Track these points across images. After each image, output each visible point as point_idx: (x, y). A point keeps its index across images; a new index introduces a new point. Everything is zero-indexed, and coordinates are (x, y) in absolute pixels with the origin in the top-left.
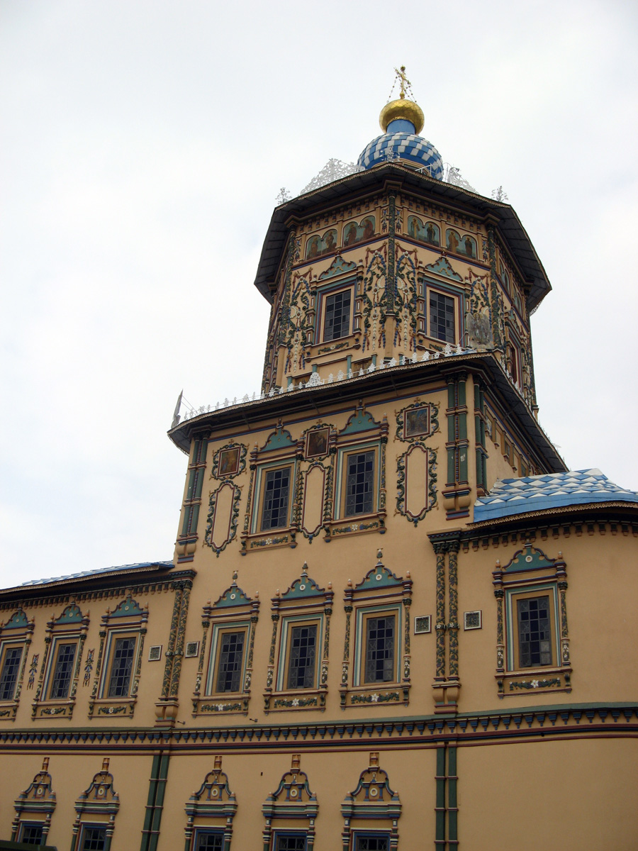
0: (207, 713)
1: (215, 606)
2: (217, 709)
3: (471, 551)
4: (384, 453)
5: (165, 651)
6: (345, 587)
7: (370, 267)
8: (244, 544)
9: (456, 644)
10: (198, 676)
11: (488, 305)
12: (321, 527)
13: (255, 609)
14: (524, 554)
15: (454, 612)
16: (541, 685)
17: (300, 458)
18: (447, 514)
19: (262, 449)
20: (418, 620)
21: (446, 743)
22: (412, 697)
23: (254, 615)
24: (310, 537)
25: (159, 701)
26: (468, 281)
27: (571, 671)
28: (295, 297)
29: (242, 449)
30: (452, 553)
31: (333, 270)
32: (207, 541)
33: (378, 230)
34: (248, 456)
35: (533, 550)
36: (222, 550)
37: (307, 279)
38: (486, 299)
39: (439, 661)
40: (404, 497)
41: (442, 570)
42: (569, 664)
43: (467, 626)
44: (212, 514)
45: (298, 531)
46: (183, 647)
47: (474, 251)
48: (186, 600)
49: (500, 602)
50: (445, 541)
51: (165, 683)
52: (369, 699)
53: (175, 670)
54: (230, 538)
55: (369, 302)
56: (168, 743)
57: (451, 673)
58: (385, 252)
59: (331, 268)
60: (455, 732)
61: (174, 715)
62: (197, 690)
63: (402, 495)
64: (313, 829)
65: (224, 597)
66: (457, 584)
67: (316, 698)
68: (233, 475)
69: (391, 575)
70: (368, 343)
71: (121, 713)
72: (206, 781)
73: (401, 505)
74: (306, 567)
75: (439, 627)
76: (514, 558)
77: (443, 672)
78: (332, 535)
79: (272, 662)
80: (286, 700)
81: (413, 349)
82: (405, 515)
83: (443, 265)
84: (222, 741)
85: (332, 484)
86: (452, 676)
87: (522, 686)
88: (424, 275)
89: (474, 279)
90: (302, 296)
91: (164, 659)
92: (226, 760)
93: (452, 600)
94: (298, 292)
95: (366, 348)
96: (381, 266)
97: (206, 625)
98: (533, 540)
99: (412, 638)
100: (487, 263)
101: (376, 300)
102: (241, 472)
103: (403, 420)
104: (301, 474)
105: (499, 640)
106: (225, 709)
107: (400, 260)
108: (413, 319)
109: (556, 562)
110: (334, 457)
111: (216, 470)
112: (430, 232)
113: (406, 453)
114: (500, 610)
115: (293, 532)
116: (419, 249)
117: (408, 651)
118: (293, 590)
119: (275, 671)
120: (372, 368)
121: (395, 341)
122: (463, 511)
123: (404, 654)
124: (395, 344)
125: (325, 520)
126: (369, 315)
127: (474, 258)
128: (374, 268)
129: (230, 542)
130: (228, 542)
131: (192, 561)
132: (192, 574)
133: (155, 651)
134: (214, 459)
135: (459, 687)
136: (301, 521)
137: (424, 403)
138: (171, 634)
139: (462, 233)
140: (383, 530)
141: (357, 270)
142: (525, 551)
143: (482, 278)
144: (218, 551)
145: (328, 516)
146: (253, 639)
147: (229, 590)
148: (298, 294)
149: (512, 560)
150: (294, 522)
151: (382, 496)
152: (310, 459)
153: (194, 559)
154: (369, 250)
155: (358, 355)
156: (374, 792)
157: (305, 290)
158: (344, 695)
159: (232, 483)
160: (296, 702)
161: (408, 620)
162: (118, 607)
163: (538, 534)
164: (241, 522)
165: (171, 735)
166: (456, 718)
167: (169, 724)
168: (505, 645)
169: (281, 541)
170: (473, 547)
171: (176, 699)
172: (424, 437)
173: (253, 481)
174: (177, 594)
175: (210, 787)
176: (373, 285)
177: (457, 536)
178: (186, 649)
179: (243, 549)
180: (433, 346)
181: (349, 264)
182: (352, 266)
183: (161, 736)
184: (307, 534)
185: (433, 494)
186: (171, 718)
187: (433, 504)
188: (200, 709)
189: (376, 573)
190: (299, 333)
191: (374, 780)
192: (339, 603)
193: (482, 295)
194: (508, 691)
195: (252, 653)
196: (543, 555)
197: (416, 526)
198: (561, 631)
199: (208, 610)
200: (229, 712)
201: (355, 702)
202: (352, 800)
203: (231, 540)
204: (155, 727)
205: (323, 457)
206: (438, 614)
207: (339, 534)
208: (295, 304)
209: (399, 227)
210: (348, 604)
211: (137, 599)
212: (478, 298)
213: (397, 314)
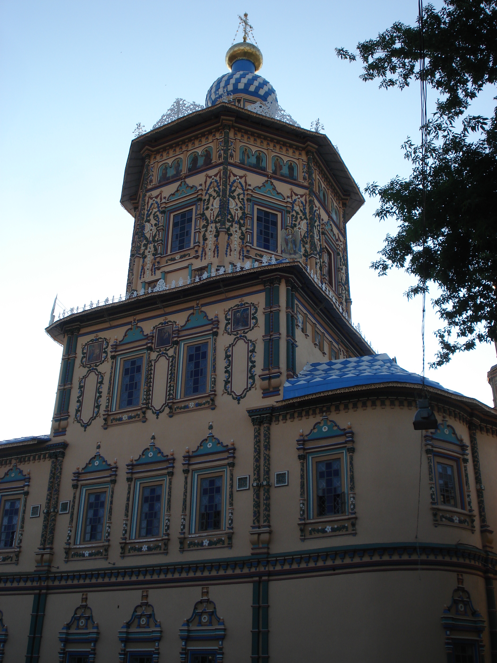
0: (76, 558)
1: (83, 471)
2: (83, 555)
3: (281, 423)
4: (215, 344)
5: (44, 509)
6: (183, 453)
7: (208, 190)
8: (105, 420)
9: (268, 498)
10: (69, 529)
11: (306, 218)
12: (166, 405)
13: (114, 473)
14: (321, 425)
15: (268, 473)
16: (333, 530)
17: (150, 349)
18: (263, 393)
19: (120, 342)
20: (239, 479)
21: (260, 577)
22: (234, 541)
23: (113, 478)
24: (157, 413)
25: (38, 550)
26: (289, 200)
27: (356, 518)
28: (148, 216)
29: (105, 342)
30: (265, 425)
31: (179, 193)
32: (76, 418)
33: (215, 160)
34: (110, 347)
35: (328, 421)
36: (88, 425)
37: (158, 200)
38: (304, 214)
39: (255, 512)
40: (230, 380)
41: (258, 438)
42: (355, 513)
43: (277, 483)
44: (80, 396)
45: (148, 408)
46: (57, 505)
47: (295, 174)
48: (59, 467)
49: (302, 464)
50: (260, 415)
51: (43, 535)
52: (202, 544)
53: (51, 524)
54: (95, 415)
55: (207, 219)
56: (46, 584)
57: (265, 521)
58: (220, 177)
59: (177, 191)
60: (267, 569)
61: (50, 561)
62: (68, 540)
63: (229, 378)
64: (158, 649)
65: (89, 463)
66: (269, 450)
67: (160, 544)
68: (98, 364)
69: (219, 443)
70: (205, 254)
71: (9, 561)
72: (75, 614)
73: (227, 386)
74: (153, 438)
75: (255, 484)
76: (314, 428)
77: (258, 521)
78: (174, 412)
79: (127, 515)
80: (137, 546)
81: (241, 257)
82: (230, 394)
83: (269, 187)
84: (88, 581)
85: (174, 370)
86: (265, 524)
87: (318, 531)
88: (252, 196)
89: (294, 197)
90: (154, 215)
91: (42, 516)
92: (91, 596)
93: (265, 463)
94: (151, 211)
95: (203, 258)
96: (217, 189)
97: (75, 487)
98: (328, 413)
99: (235, 494)
100: (306, 184)
101: (212, 218)
102: (103, 361)
103: (230, 317)
104: (151, 362)
105: (302, 494)
106: (90, 555)
107: (233, 183)
108: (242, 233)
109: (347, 431)
110: (176, 348)
111: (84, 359)
112: (258, 158)
113: (232, 344)
114: (302, 470)
115: (144, 410)
116: (248, 173)
117: (231, 504)
118: (144, 457)
119: (129, 523)
120: (205, 275)
121: (227, 251)
122: (275, 391)
123: (228, 507)
124: (226, 254)
125: (168, 400)
126: (206, 231)
127: (295, 180)
128: (211, 191)
129: (95, 419)
130: (93, 418)
131: (65, 435)
132: (65, 445)
133: (35, 510)
134: (83, 351)
135: (270, 533)
136: (150, 401)
137: (247, 303)
138: (48, 495)
139: (286, 159)
140: (213, 407)
141: (197, 192)
142: (322, 422)
143: (302, 196)
144: (85, 426)
145: (171, 396)
146: (112, 497)
147: (94, 458)
148: (151, 213)
149: (312, 430)
150: (144, 402)
151: (213, 379)
152: (158, 350)
153: (67, 433)
154: (207, 176)
155: (198, 264)
156: (205, 619)
157: (156, 210)
158: (182, 541)
159: (97, 370)
160: (145, 548)
161: (232, 479)
162: (6, 474)
163: (333, 409)
164: (103, 402)
165: (48, 578)
166: (267, 558)
167: (46, 568)
168: (306, 498)
169: (135, 417)
170: (282, 420)
171: (51, 549)
172: (246, 331)
173: (113, 368)
174: (53, 462)
175: (79, 619)
176: (210, 205)
177: (270, 411)
178: (60, 507)
179: (105, 424)
180: (258, 255)
181: (192, 188)
182: (194, 188)
183: (40, 579)
184: (155, 411)
185: (252, 377)
186: (47, 564)
187: (252, 385)
188: (70, 556)
189: (207, 442)
190: (151, 246)
191: (205, 610)
192: (179, 467)
193: (301, 210)
194: (308, 536)
195: (111, 508)
196: (336, 426)
197: (239, 403)
198: (350, 486)
199: (78, 475)
200: (93, 557)
201: (191, 546)
202: (188, 625)
203: (95, 417)
204: (35, 571)
205: (168, 348)
206: (254, 474)
207: (180, 411)
208: (148, 221)
209: (232, 156)
210: (186, 467)
211: (21, 467)
212: (297, 213)
213: (228, 229)
